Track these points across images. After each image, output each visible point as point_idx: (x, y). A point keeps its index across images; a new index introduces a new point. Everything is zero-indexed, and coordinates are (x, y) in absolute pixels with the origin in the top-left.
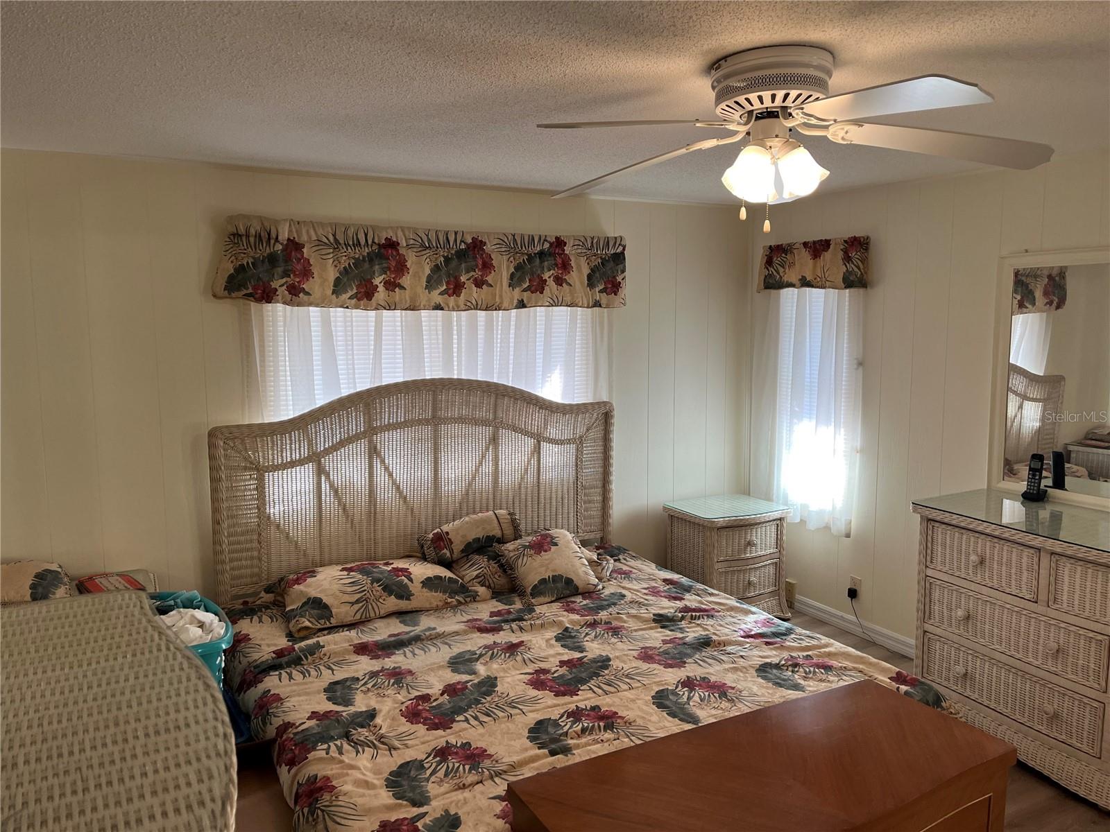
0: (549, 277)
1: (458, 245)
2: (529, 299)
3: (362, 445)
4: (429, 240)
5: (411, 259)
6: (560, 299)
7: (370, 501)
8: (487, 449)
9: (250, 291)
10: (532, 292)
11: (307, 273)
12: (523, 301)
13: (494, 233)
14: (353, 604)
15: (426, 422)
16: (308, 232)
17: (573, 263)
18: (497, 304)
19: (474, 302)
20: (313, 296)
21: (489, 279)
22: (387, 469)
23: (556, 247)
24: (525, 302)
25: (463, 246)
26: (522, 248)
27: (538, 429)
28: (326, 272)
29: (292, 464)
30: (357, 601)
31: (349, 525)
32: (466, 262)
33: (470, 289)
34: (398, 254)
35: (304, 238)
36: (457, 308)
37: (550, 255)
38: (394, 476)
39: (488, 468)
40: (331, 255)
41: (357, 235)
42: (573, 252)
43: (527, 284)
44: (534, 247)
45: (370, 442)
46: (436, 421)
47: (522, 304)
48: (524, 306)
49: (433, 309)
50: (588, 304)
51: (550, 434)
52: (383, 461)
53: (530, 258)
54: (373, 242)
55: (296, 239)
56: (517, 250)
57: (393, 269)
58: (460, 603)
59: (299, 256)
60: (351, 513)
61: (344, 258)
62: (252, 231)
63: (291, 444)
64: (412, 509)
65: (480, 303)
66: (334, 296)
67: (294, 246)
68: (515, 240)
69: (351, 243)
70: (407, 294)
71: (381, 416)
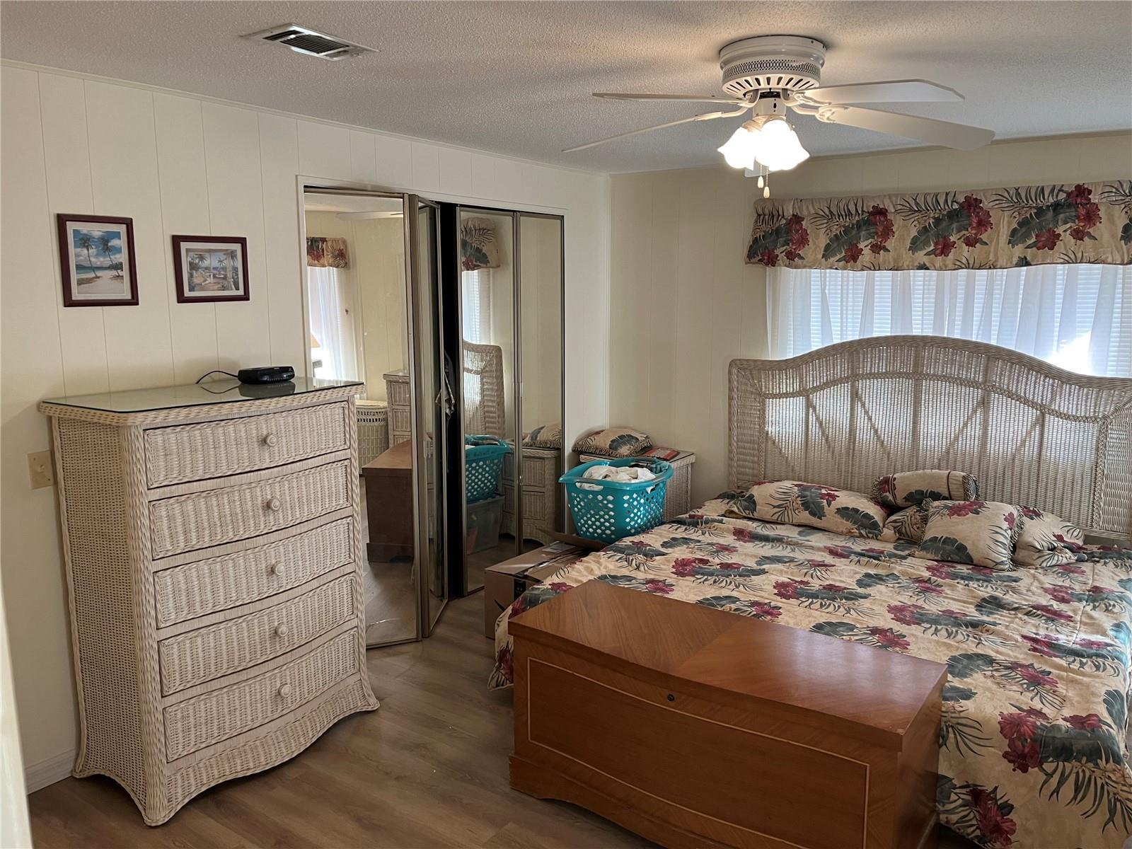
0: (1065, 231)
1: (950, 206)
2: (1034, 256)
3: (846, 387)
4: (917, 204)
5: (898, 222)
6: (1079, 255)
7: (850, 439)
8: (974, 411)
9: (760, 257)
10: (1038, 249)
11: (803, 241)
12: (1026, 259)
13: (992, 189)
14: (775, 507)
15: (907, 376)
16: (807, 207)
17: (1102, 213)
18: (992, 262)
19: (964, 261)
20: (806, 260)
21: (984, 237)
22: (866, 413)
23: (1077, 196)
24: (1028, 258)
25: (956, 206)
26: (1028, 201)
27: (1042, 400)
28: (819, 239)
29: (787, 395)
30: (778, 506)
31: (830, 455)
32: (958, 222)
33: (961, 248)
34: (886, 220)
35: (805, 213)
36: (944, 268)
37: (1070, 206)
38: (873, 419)
39: (975, 430)
40: (825, 225)
41: (847, 206)
42: (1104, 200)
43: (1033, 240)
44: (1044, 198)
45: (852, 386)
46: (917, 376)
47: (1024, 262)
48: (1028, 264)
49: (918, 269)
50: (1123, 260)
51: (1059, 406)
52: (863, 405)
53: (1040, 212)
54: (863, 211)
55: (799, 214)
56: (1023, 204)
57: (880, 234)
58: (861, 536)
59: (798, 228)
60: (832, 445)
61: (836, 227)
62: (767, 212)
63: (786, 379)
64: (889, 454)
65: (971, 262)
66: (824, 259)
67: (797, 219)
68: (1018, 194)
69: (843, 213)
70: (890, 257)
71: (863, 365)
